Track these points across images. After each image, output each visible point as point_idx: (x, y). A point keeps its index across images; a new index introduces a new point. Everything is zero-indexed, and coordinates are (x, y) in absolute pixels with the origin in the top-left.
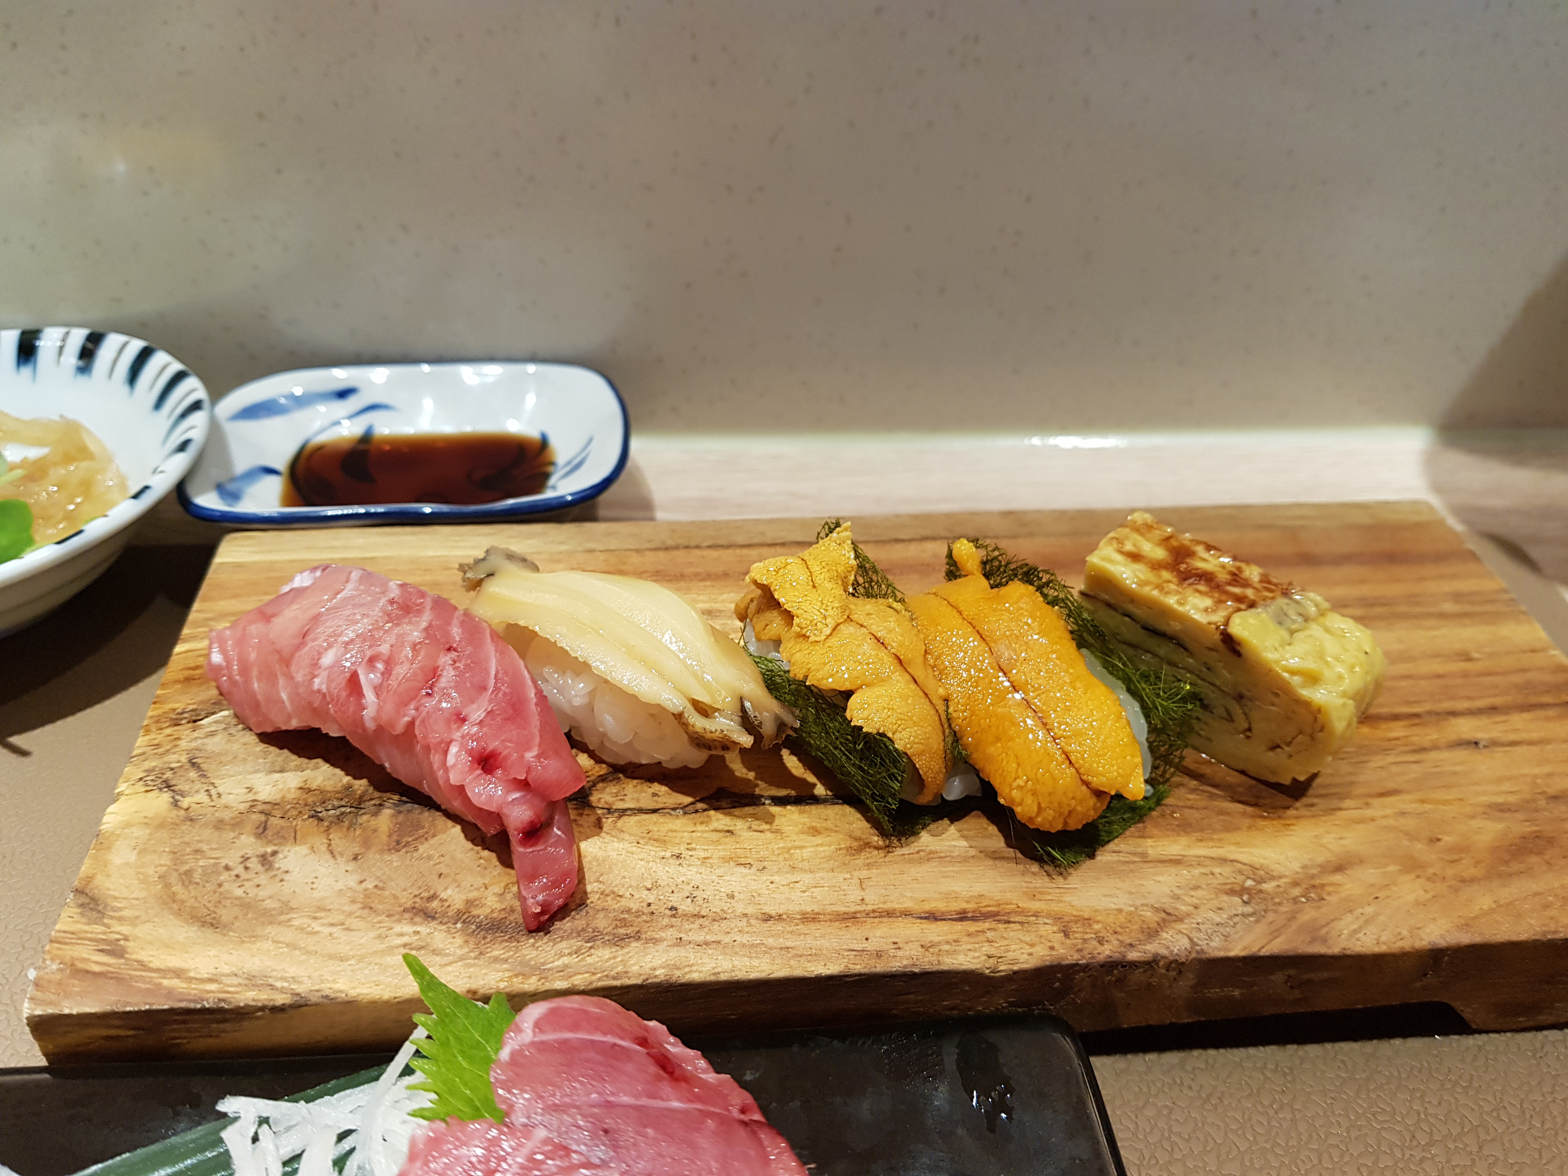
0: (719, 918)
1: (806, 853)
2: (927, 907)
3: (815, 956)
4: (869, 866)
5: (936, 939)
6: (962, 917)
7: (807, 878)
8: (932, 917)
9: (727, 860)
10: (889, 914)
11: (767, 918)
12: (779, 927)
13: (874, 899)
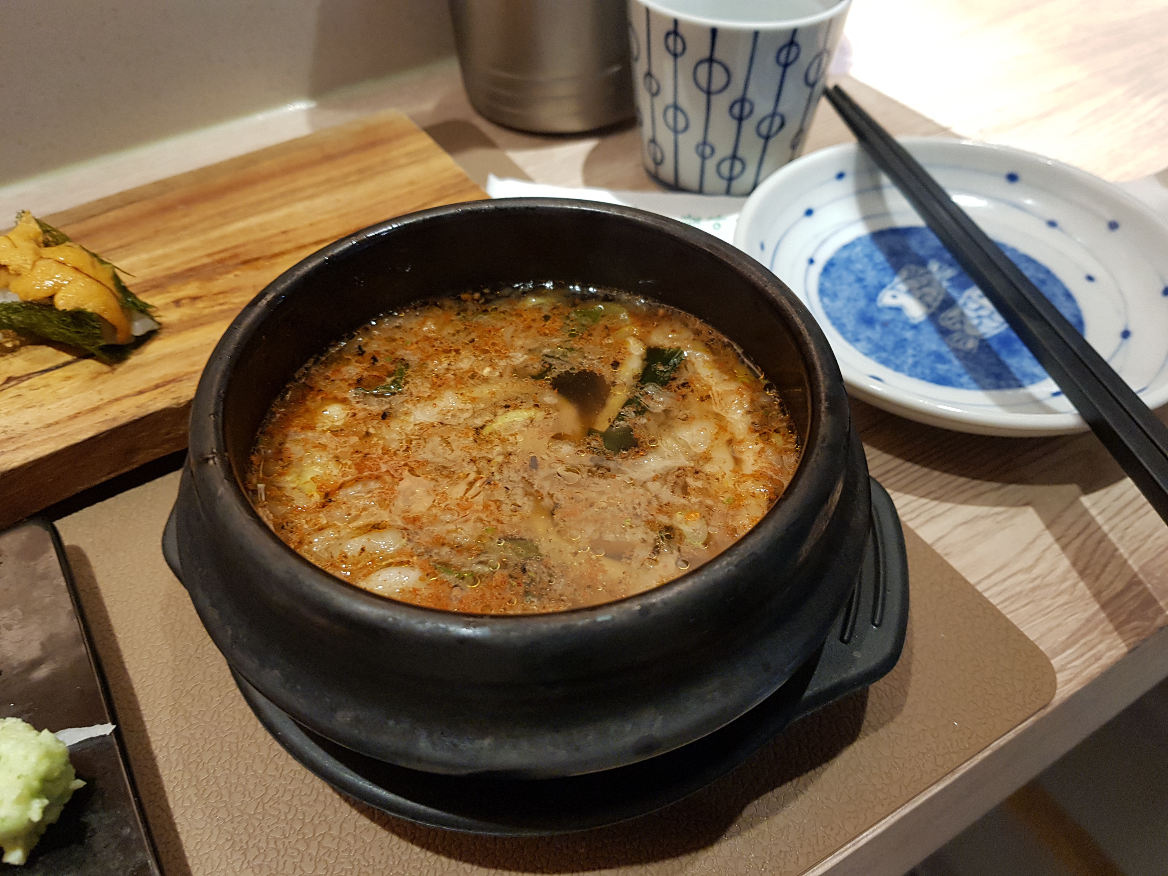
0: (21, 436)
1: (65, 390)
2: (138, 389)
3: (81, 431)
4: (102, 383)
5: (144, 401)
6: (157, 387)
7: (68, 400)
8: (141, 393)
9: (20, 409)
10: (117, 400)
11: (49, 425)
12: (57, 426)
13: (107, 396)
